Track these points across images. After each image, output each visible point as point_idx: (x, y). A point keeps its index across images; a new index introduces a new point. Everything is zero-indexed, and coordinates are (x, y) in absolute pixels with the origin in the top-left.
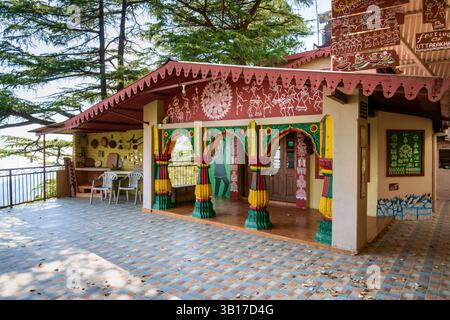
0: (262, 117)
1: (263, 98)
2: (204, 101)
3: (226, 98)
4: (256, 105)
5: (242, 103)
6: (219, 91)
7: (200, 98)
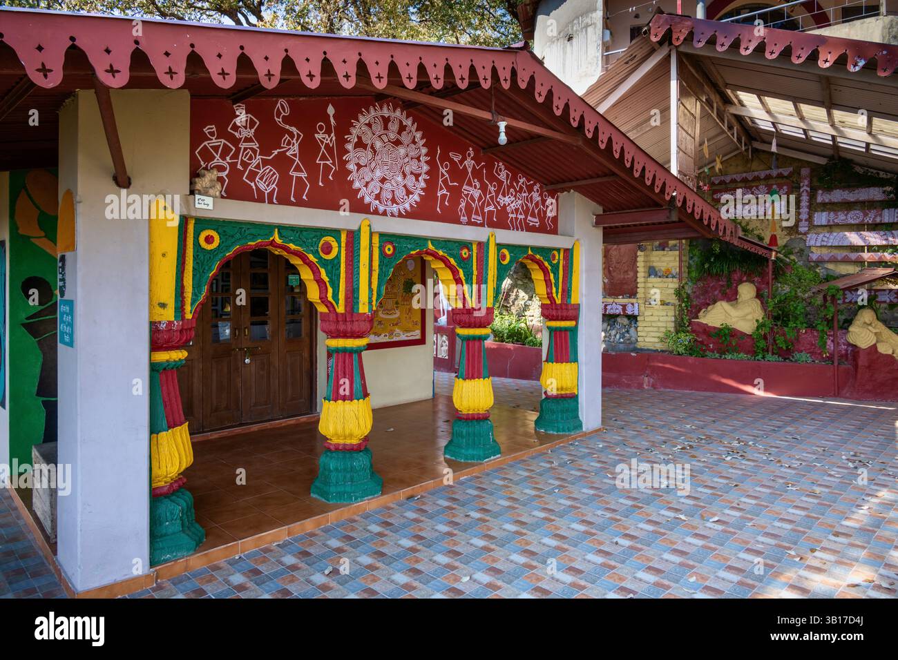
0: (482, 225)
1: (484, 188)
2: (353, 157)
3: (413, 166)
4: (473, 199)
5: (449, 188)
6: (397, 143)
7: (341, 142)
